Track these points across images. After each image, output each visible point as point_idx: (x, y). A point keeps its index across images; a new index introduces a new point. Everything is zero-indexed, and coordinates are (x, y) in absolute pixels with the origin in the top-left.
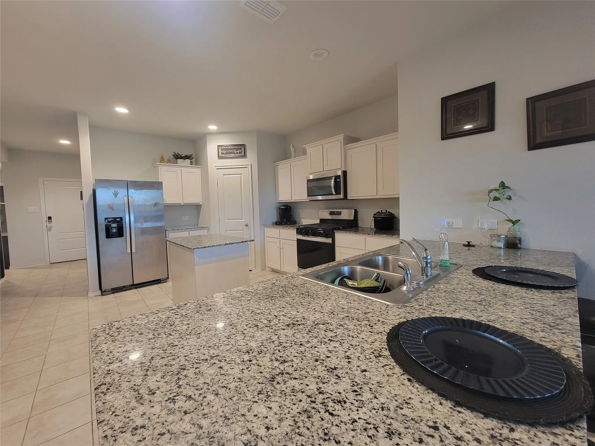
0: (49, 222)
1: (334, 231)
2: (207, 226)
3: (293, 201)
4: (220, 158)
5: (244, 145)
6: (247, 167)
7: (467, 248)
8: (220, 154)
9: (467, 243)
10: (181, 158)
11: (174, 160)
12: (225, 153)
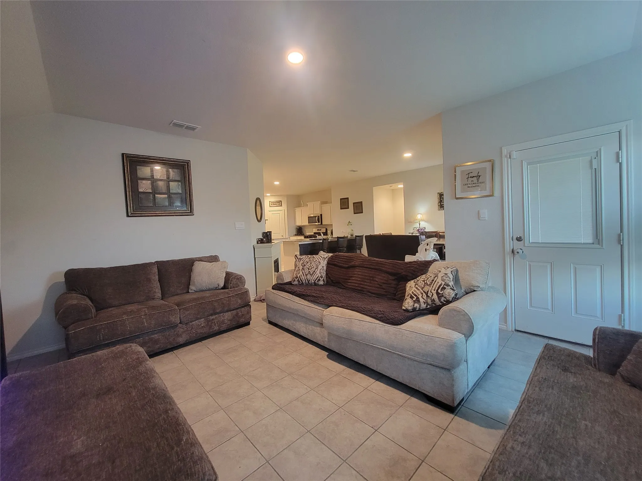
3: (302, 225)
4: (270, 206)
5: (281, 201)
6: (282, 211)
12: (273, 204)
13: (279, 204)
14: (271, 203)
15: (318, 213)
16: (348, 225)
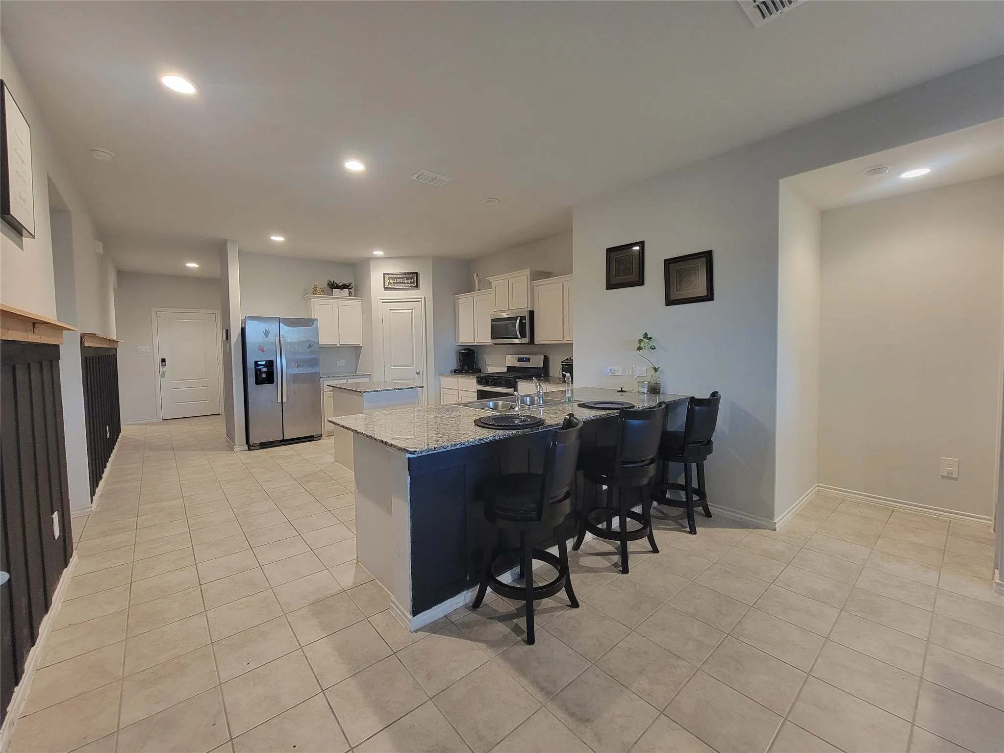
0: (162, 365)
1: (517, 380)
2: (368, 374)
3: (475, 344)
4: (386, 288)
5: (416, 273)
6: (420, 301)
7: (620, 393)
8: (387, 284)
9: (620, 389)
10: (338, 287)
11: (330, 290)
12: (393, 282)
13: (409, 281)
14: (389, 279)
15: (519, 306)
16: (640, 348)
